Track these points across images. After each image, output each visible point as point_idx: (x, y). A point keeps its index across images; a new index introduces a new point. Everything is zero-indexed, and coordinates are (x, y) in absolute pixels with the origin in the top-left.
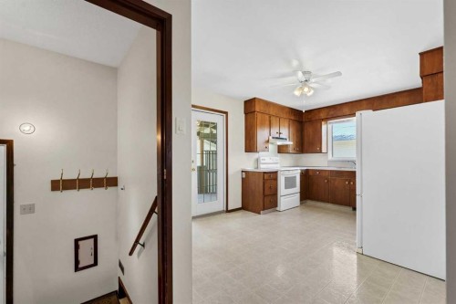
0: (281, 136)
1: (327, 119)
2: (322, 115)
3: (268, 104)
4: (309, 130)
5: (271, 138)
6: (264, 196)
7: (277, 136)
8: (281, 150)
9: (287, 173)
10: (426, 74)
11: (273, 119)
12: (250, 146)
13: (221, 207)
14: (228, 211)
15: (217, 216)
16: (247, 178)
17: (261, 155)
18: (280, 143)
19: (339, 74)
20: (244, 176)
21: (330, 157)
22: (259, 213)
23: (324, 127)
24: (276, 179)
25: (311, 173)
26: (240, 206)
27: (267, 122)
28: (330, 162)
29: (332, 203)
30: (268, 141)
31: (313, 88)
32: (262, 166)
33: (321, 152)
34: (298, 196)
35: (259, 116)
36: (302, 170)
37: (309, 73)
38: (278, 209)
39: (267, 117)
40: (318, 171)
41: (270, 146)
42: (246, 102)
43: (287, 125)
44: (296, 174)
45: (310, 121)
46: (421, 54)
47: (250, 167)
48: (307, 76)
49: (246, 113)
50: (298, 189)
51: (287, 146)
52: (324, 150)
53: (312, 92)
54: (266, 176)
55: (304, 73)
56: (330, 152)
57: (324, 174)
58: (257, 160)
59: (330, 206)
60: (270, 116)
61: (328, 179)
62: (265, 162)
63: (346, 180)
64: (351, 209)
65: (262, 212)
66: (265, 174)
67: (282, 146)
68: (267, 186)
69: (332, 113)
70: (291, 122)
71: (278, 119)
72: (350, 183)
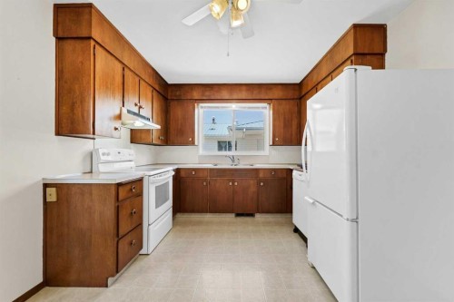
0: (142, 112)
2: (196, 95)
4: (177, 111)
5: (124, 110)
6: (119, 238)
10: (359, 51)
11: (129, 76)
16: (63, 202)
21: (200, 151)
22: (106, 286)
24: (140, 195)
25: (183, 174)
26: (40, 279)
27: (119, 79)
29: (211, 212)
30: (119, 117)
35: (100, 55)
36: (174, 171)
39: (119, 66)
40: (196, 170)
43: (149, 94)
45: (179, 99)
46: (356, 26)
51: (148, 131)
52: (196, 143)
54: (123, 193)
56: (200, 144)
57: (201, 175)
58: (91, 156)
59: (208, 217)
60: (124, 67)
61: (206, 180)
62: (109, 158)
63: (229, 181)
64: (233, 215)
65: (110, 280)
66: (121, 189)
67: (141, 131)
68: (124, 213)
69: (207, 93)
70: (155, 93)
71: (137, 79)
72: (233, 184)
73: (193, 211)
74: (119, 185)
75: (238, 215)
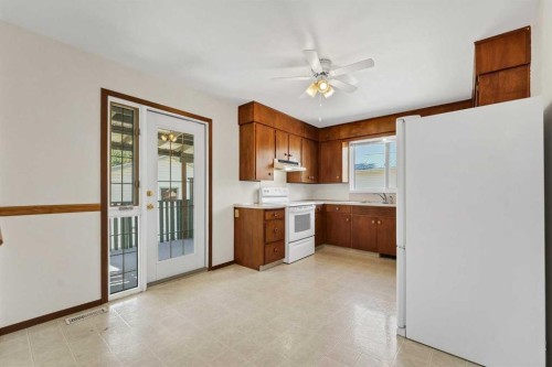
0: (291, 159)
1: (348, 139)
2: (343, 134)
3: (272, 113)
4: (326, 153)
5: (276, 161)
6: (266, 243)
7: (285, 158)
8: (291, 178)
9: (298, 209)
10: (483, 71)
11: (280, 136)
12: (247, 172)
13: (202, 262)
14: (211, 268)
15: (194, 278)
16: (241, 217)
17: (263, 185)
18: (289, 168)
19: (370, 63)
20: (237, 216)
21: (352, 188)
22: (258, 270)
23: (345, 150)
24: (282, 219)
25: (328, 209)
26: (232, 259)
27: (271, 140)
28: (352, 194)
29: (355, 248)
30: (272, 166)
31: (334, 88)
32: (264, 200)
33: (341, 182)
34: (312, 241)
35: (259, 129)
36: (317, 206)
37: (328, 61)
38: (285, 260)
39: (272, 131)
40: (340, 206)
41: (276, 173)
42: (240, 108)
43: (298, 144)
44: (310, 210)
45: (328, 141)
46: (478, 44)
47: (247, 203)
48: (326, 66)
49: (241, 124)
50: (312, 231)
51: (298, 173)
52: (345, 179)
53: (332, 92)
54: (268, 216)
55: (322, 61)
56: (351, 182)
57: (344, 211)
58: (258, 192)
59: (352, 252)
60: (276, 130)
61: (349, 217)
62: (268, 194)
63: (372, 219)
64: (377, 255)
65: (261, 267)
66: (267, 213)
67: (293, 173)
68: (269, 229)
69: (354, 131)
70: (304, 141)
71: (286, 135)
72: (376, 222)
73: (337, 244)
74: (266, 210)
75: (382, 256)
